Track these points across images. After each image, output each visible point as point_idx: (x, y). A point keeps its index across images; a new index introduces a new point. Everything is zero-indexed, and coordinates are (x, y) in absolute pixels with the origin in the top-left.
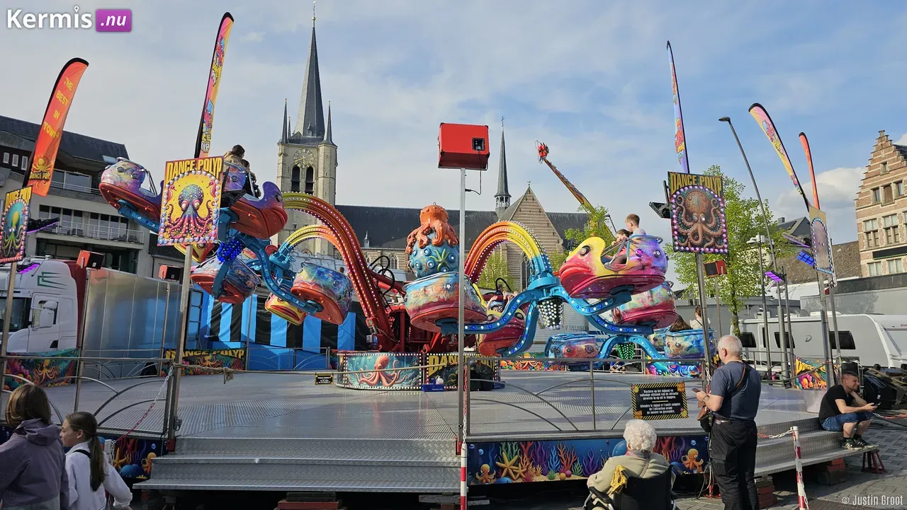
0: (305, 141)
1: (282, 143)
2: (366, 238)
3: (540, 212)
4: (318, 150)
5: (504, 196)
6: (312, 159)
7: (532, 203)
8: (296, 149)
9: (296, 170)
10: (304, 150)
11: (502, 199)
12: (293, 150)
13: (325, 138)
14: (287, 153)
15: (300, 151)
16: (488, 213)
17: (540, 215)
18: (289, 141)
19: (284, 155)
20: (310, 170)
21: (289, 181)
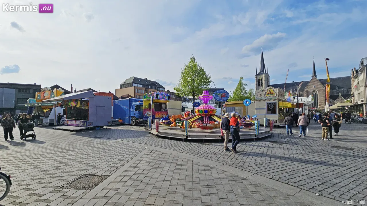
0: (261, 74)
6: (262, 77)
12: (258, 76)
13: (264, 73)
17: (317, 82)
19: (256, 78)
20: (262, 80)
21: (258, 82)
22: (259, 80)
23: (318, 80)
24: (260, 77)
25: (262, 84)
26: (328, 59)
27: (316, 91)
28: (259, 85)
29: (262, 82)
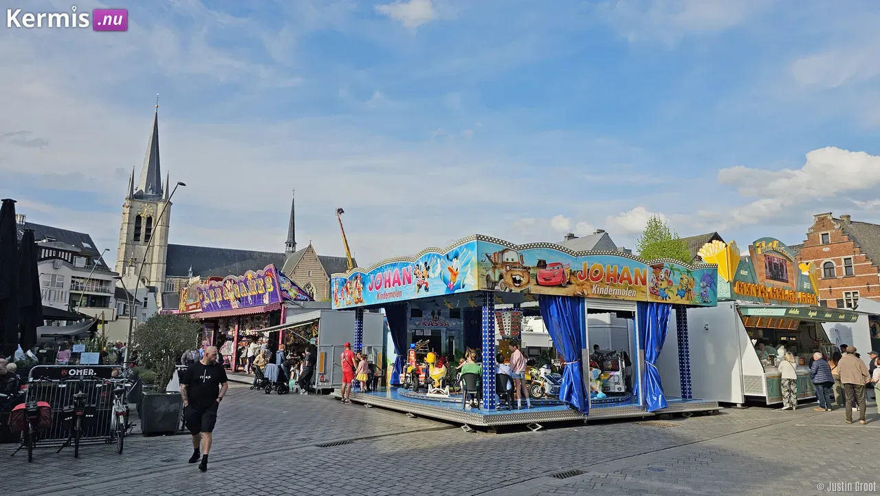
0: (147, 197)
1: (129, 198)
2: (191, 270)
3: (314, 255)
4: (157, 205)
5: (292, 243)
6: (152, 211)
8: (139, 204)
10: (146, 205)
11: (290, 246)
12: (138, 204)
13: (164, 197)
14: (133, 206)
15: (143, 205)
16: (280, 254)
17: (314, 257)
18: (136, 197)
19: (131, 207)
20: (149, 220)
21: (133, 226)
22: (139, 218)
23: (319, 257)
24: (146, 210)
25: (148, 237)
26: (340, 211)
27: (312, 285)
28: (137, 236)
29: (148, 230)
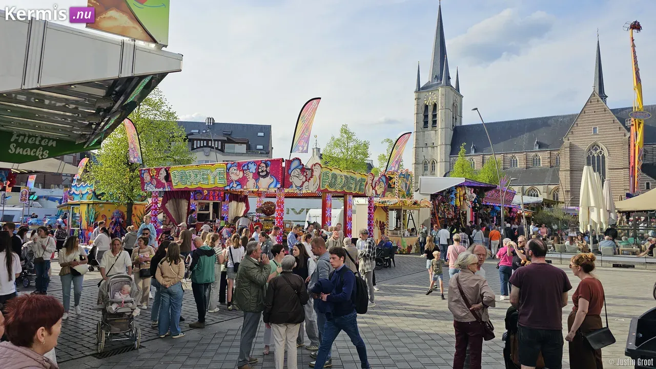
0: (432, 86)
1: (416, 92)
2: (472, 147)
3: (605, 111)
4: (439, 91)
6: (435, 98)
7: (597, 104)
9: (426, 107)
10: (430, 93)
12: (423, 94)
13: (443, 82)
14: (419, 97)
15: (428, 94)
17: (605, 113)
18: (421, 89)
19: (418, 99)
20: (434, 106)
21: (421, 115)
24: (430, 98)
25: (434, 122)
27: (601, 146)
28: (425, 123)
29: (434, 116)
